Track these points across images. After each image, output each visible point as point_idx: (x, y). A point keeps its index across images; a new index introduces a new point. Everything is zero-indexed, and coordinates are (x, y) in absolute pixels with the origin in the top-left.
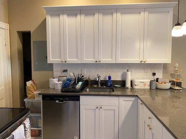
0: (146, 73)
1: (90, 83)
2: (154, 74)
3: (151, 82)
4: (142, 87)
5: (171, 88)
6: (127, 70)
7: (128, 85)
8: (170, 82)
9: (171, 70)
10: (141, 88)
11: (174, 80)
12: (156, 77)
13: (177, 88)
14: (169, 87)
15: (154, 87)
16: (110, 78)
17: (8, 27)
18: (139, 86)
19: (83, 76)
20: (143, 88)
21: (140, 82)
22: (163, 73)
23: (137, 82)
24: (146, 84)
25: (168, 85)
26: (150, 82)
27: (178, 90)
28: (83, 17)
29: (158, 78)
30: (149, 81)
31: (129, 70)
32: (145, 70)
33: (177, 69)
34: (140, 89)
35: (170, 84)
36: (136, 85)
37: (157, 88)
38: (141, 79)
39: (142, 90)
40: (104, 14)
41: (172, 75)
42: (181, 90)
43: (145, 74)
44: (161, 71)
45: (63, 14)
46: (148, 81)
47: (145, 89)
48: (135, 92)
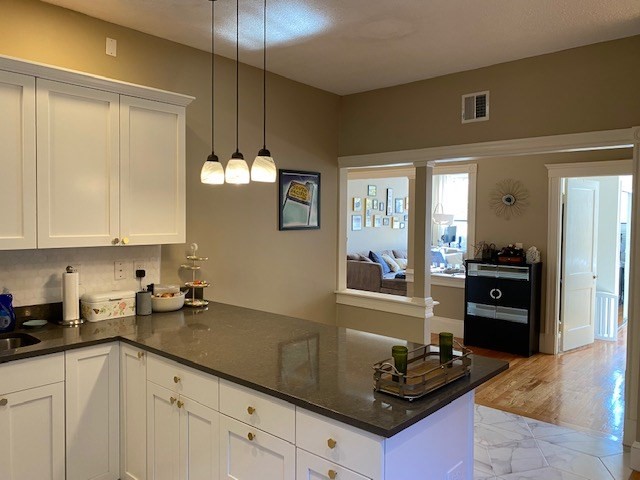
0: (118, 274)
2: (140, 274)
3: (138, 297)
4: (116, 313)
5: (185, 306)
6: (68, 268)
7: (72, 315)
8: (182, 290)
9: (181, 260)
10: (112, 317)
11: (191, 284)
12: (146, 282)
13: (199, 303)
14: (180, 304)
15: (147, 310)
18: (108, 313)
20: (118, 316)
21: (110, 300)
22: (163, 268)
23: (100, 300)
24: (125, 305)
25: (180, 299)
26: (136, 297)
27: (199, 307)
29: (152, 285)
30: (132, 294)
31: (74, 268)
32: (118, 265)
33: (195, 257)
34: (109, 322)
35: (183, 295)
36: (97, 311)
37: (155, 312)
38: (106, 292)
39: (115, 321)
41: (183, 273)
42: (205, 306)
43: (118, 277)
44: (158, 264)
46: (129, 296)
47: (122, 320)
48: (97, 331)
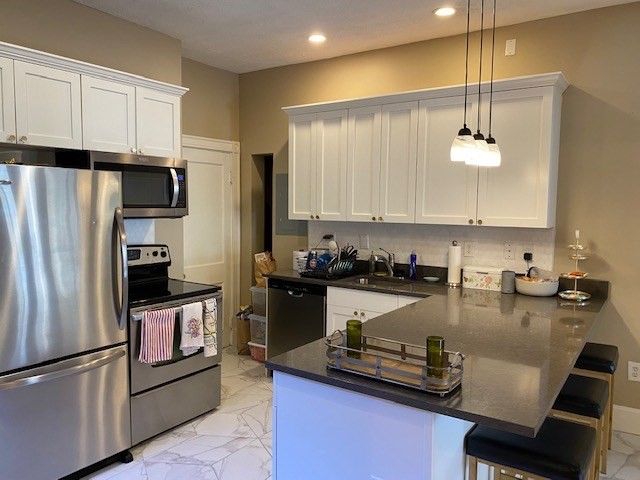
0: (505, 253)
1: (373, 268)
2: (528, 257)
3: (505, 275)
4: (482, 285)
6: (454, 242)
7: (453, 279)
10: (478, 288)
12: (530, 264)
16: (413, 258)
17: (238, 148)
18: (475, 283)
19: (356, 251)
20: (484, 288)
21: (478, 272)
23: (469, 270)
24: (491, 279)
26: (502, 275)
28: (352, 123)
30: (500, 270)
32: (507, 246)
33: (578, 246)
34: (476, 291)
36: (466, 280)
37: (516, 292)
39: (481, 292)
40: (394, 113)
43: (507, 256)
45: (316, 120)
46: (496, 272)
47: (488, 292)
